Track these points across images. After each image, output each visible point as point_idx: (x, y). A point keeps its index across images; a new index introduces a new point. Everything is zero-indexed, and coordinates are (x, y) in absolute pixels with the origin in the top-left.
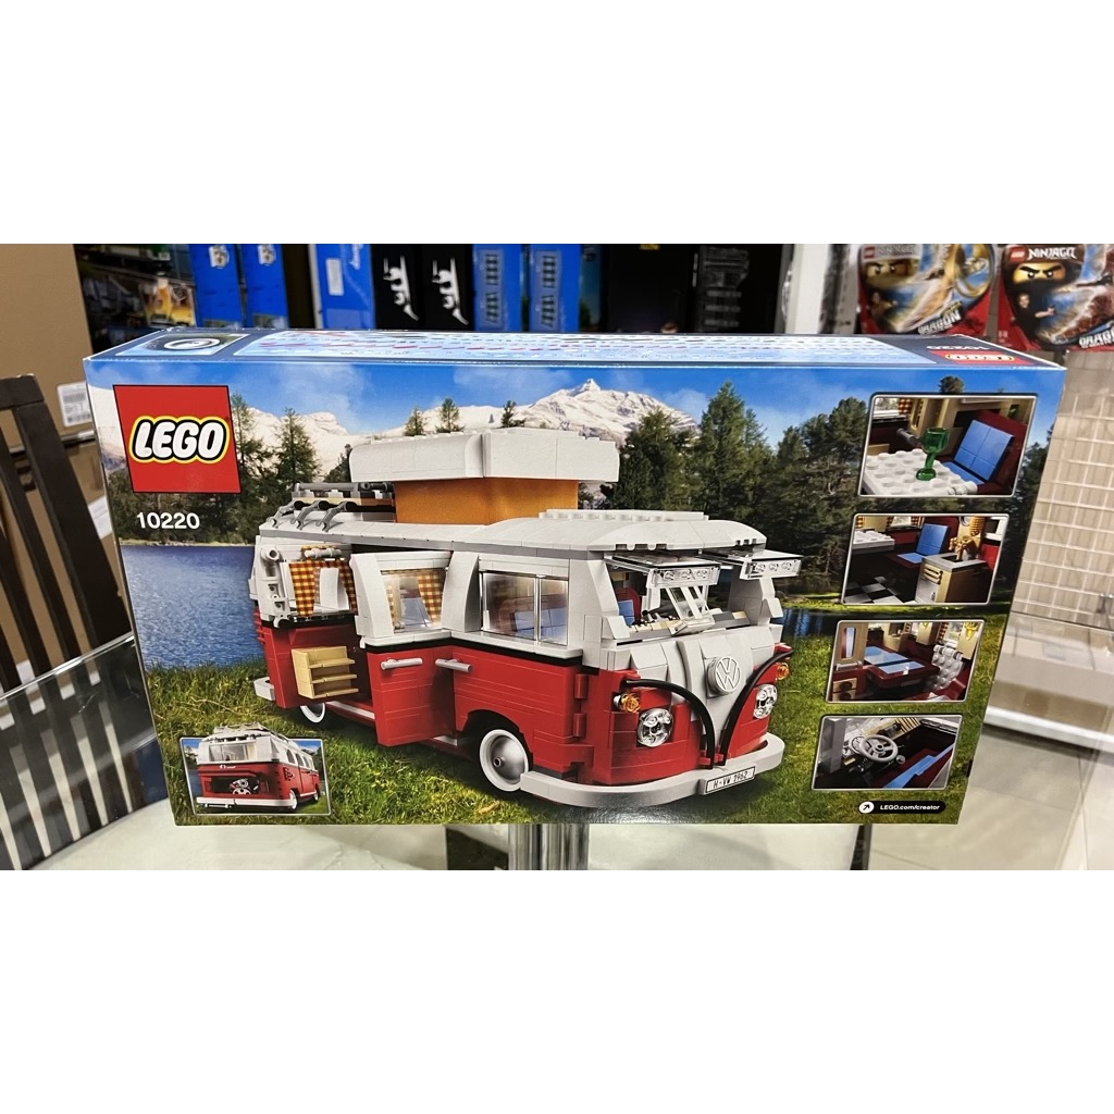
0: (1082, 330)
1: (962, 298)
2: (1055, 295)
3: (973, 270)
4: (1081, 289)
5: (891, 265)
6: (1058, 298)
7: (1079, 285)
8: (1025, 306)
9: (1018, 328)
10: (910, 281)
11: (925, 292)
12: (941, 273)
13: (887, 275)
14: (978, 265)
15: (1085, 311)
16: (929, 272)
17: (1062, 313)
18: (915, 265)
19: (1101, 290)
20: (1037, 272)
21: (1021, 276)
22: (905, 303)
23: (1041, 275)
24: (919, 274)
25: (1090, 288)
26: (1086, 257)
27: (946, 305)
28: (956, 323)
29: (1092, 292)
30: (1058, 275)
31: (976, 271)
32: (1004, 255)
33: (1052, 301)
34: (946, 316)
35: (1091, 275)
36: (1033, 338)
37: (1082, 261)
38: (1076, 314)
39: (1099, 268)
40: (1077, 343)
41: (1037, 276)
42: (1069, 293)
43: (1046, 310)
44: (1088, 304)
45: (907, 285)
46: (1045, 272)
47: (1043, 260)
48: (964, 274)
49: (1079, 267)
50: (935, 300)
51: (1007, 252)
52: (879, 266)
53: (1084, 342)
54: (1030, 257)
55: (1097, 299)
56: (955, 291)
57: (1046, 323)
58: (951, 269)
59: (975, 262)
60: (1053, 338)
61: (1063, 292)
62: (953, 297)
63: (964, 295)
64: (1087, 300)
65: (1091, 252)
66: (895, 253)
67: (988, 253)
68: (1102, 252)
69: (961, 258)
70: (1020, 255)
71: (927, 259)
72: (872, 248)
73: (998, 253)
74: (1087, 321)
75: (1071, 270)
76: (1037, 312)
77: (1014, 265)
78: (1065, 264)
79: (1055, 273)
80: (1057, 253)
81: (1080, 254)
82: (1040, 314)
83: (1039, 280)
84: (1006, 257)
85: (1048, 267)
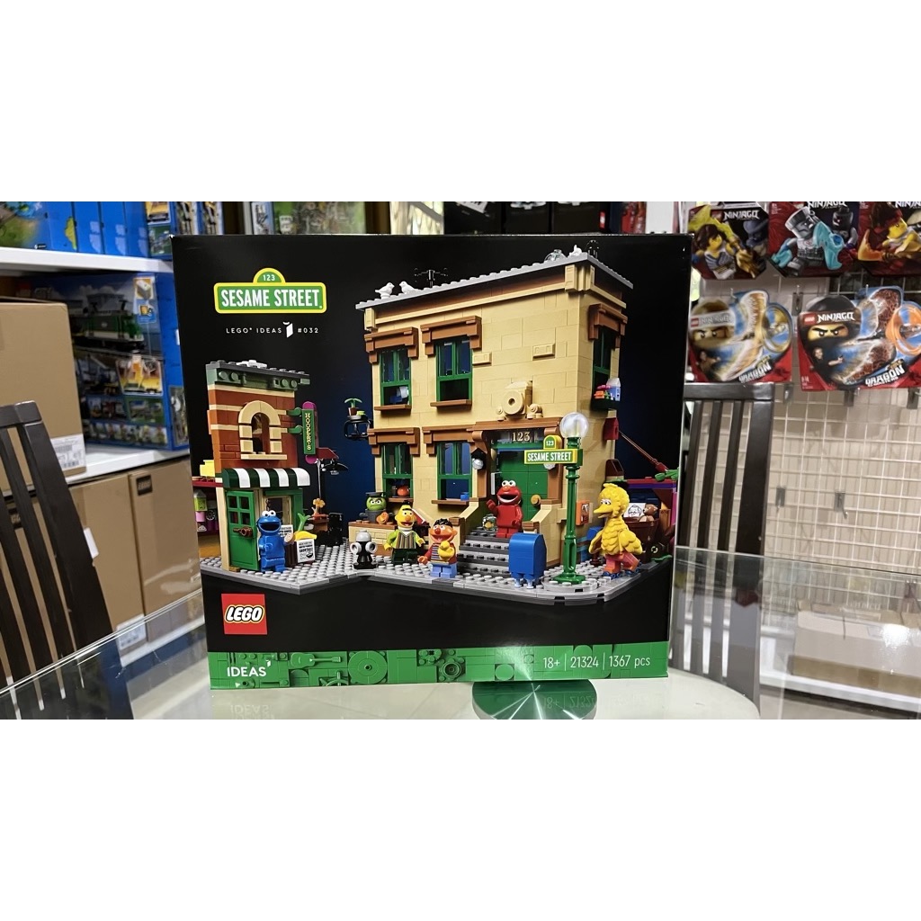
0: (866, 373)
1: (770, 353)
2: (841, 348)
3: (776, 332)
4: (862, 342)
5: (713, 331)
6: (845, 350)
7: (860, 340)
8: (820, 357)
9: (817, 374)
10: (728, 342)
11: (741, 349)
12: (752, 335)
13: (709, 338)
14: (780, 328)
15: (867, 359)
16: (742, 335)
17: (850, 361)
18: (731, 330)
19: (877, 343)
20: (826, 331)
21: (814, 335)
22: (728, 359)
23: (829, 334)
24: (735, 337)
25: (868, 341)
26: (862, 319)
27: (759, 359)
28: (768, 372)
29: (871, 345)
30: (843, 333)
31: (779, 332)
32: (798, 320)
33: (840, 352)
34: (759, 367)
35: (868, 331)
36: (829, 380)
37: (860, 321)
38: (860, 362)
39: (874, 326)
40: (863, 383)
41: (826, 334)
42: (852, 346)
43: (836, 359)
44: (869, 353)
45: (726, 346)
46: (832, 331)
47: (829, 322)
48: (770, 336)
49: (858, 326)
50: (750, 355)
51: (801, 318)
52: (703, 332)
53: (869, 382)
54: (820, 321)
55: (875, 349)
56: (764, 348)
57: (837, 369)
58: (760, 332)
59: (777, 326)
60: (845, 380)
61: (847, 346)
62: (764, 353)
63: (772, 351)
64: (867, 351)
65: (866, 315)
66: (715, 322)
67: (787, 319)
68: (874, 314)
69: (766, 324)
70: (811, 319)
71: (740, 325)
72: (697, 319)
73: (795, 319)
74: (870, 366)
75: (852, 329)
76: (830, 361)
77: (808, 328)
78: (847, 324)
79: (840, 331)
80: (839, 316)
81: (857, 316)
82: (832, 363)
83: (828, 338)
84: (800, 322)
85: (834, 327)
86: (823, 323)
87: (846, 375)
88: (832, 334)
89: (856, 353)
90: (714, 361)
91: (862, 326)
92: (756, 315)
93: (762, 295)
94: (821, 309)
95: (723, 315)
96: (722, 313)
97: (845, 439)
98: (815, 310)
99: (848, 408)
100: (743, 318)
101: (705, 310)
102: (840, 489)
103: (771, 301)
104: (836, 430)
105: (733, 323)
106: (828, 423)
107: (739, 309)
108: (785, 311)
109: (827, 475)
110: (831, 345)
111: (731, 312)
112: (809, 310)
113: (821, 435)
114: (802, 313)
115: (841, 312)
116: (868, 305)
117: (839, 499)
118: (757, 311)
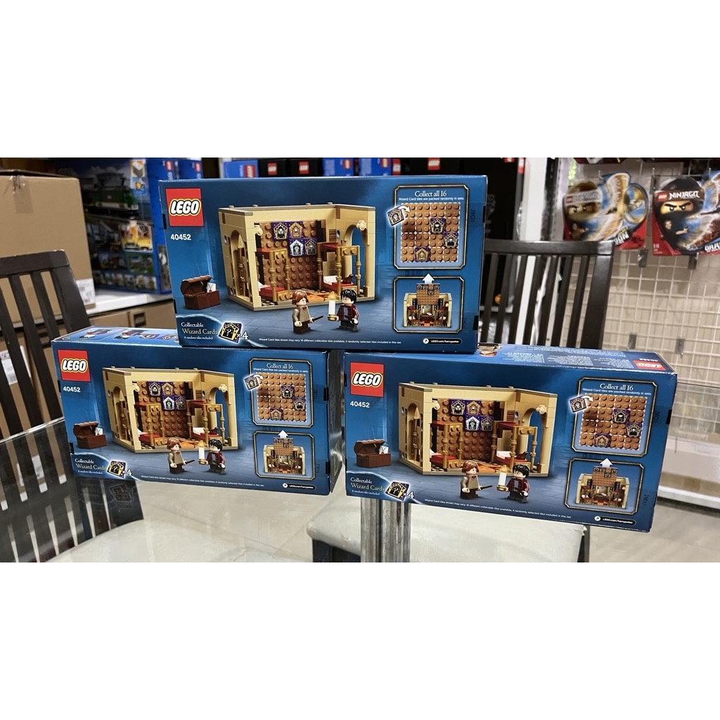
0: (706, 241)
1: (629, 225)
3: (635, 207)
4: (704, 216)
5: (583, 206)
7: (702, 214)
8: (669, 228)
9: (666, 242)
10: (595, 215)
11: (606, 221)
12: (615, 210)
13: (581, 212)
14: (638, 204)
15: (707, 230)
16: (607, 210)
17: (693, 231)
18: (599, 206)
19: (716, 216)
20: (676, 207)
21: (665, 210)
22: (594, 229)
23: (678, 209)
24: (601, 211)
25: (710, 215)
26: (706, 197)
27: (619, 230)
28: (626, 240)
29: (711, 218)
30: (689, 208)
31: (637, 207)
32: (654, 198)
34: (619, 236)
35: (709, 207)
36: (675, 247)
37: (704, 199)
39: (715, 203)
40: (703, 249)
41: (675, 209)
42: (696, 219)
43: (682, 230)
44: (708, 226)
45: (593, 219)
46: (680, 207)
47: (679, 199)
48: (630, 210)
49: (702, 203)
50: (612, 226)
51: (656, 196)
52: (576, 207)
53: (708, 249)
54: (671, 198)
55: (714, 222)
56: (625, 220)
57: (683, 238)
58: (622, 207)
59: (636, 202)
60: (688, 247)
61: (692, 219)
62: (623, 224)
63: (631, 223)
64: (708, 223)
65: (708, 193)
66: (585, 199)
67: (644, 197)
68: (715, 193)
69: (627, 200)
70: (663, 197)
71: (606, 202)
72: (571, 197)
73: (650, 197)
74: (709, 235)
75: (697, 205)
76: (677, 231)
77: (661, 204)
78: (693, 201)
79: (687, 207)
80: (687, 194)
81: (702, 195)
82: (679, 233)
83: (677, 212)
84: (655, 199)
85: (681, 203)
86: (674, 200)
87: (690, 242)
88: (680, 209)
89: (699, 225)
90: (583, 231)
91: (705, 203)
92: (619, 193)
93: (625, 177)
94: (672, 188)
95: (592, 194)
96: (591, 192)
97: (687, 296)
98: (667, 189)
99: (691, 271)
100: (609, 195)
101: (578, 190)
102: (681, 336)
103: (632, 182)
104: (681, 289)
105: (600, 200)
106: (675, 283)
107: (606, 189)
108: (643, 190)
109: (672, 325)
110: (679, 218)
111: (599, 191)
112: (662, 190)
113: (669, 293)
114: (657, 192)
115: (688, 191)
116: (710, 186)
117: (680, 344)
118: (620, 190)
